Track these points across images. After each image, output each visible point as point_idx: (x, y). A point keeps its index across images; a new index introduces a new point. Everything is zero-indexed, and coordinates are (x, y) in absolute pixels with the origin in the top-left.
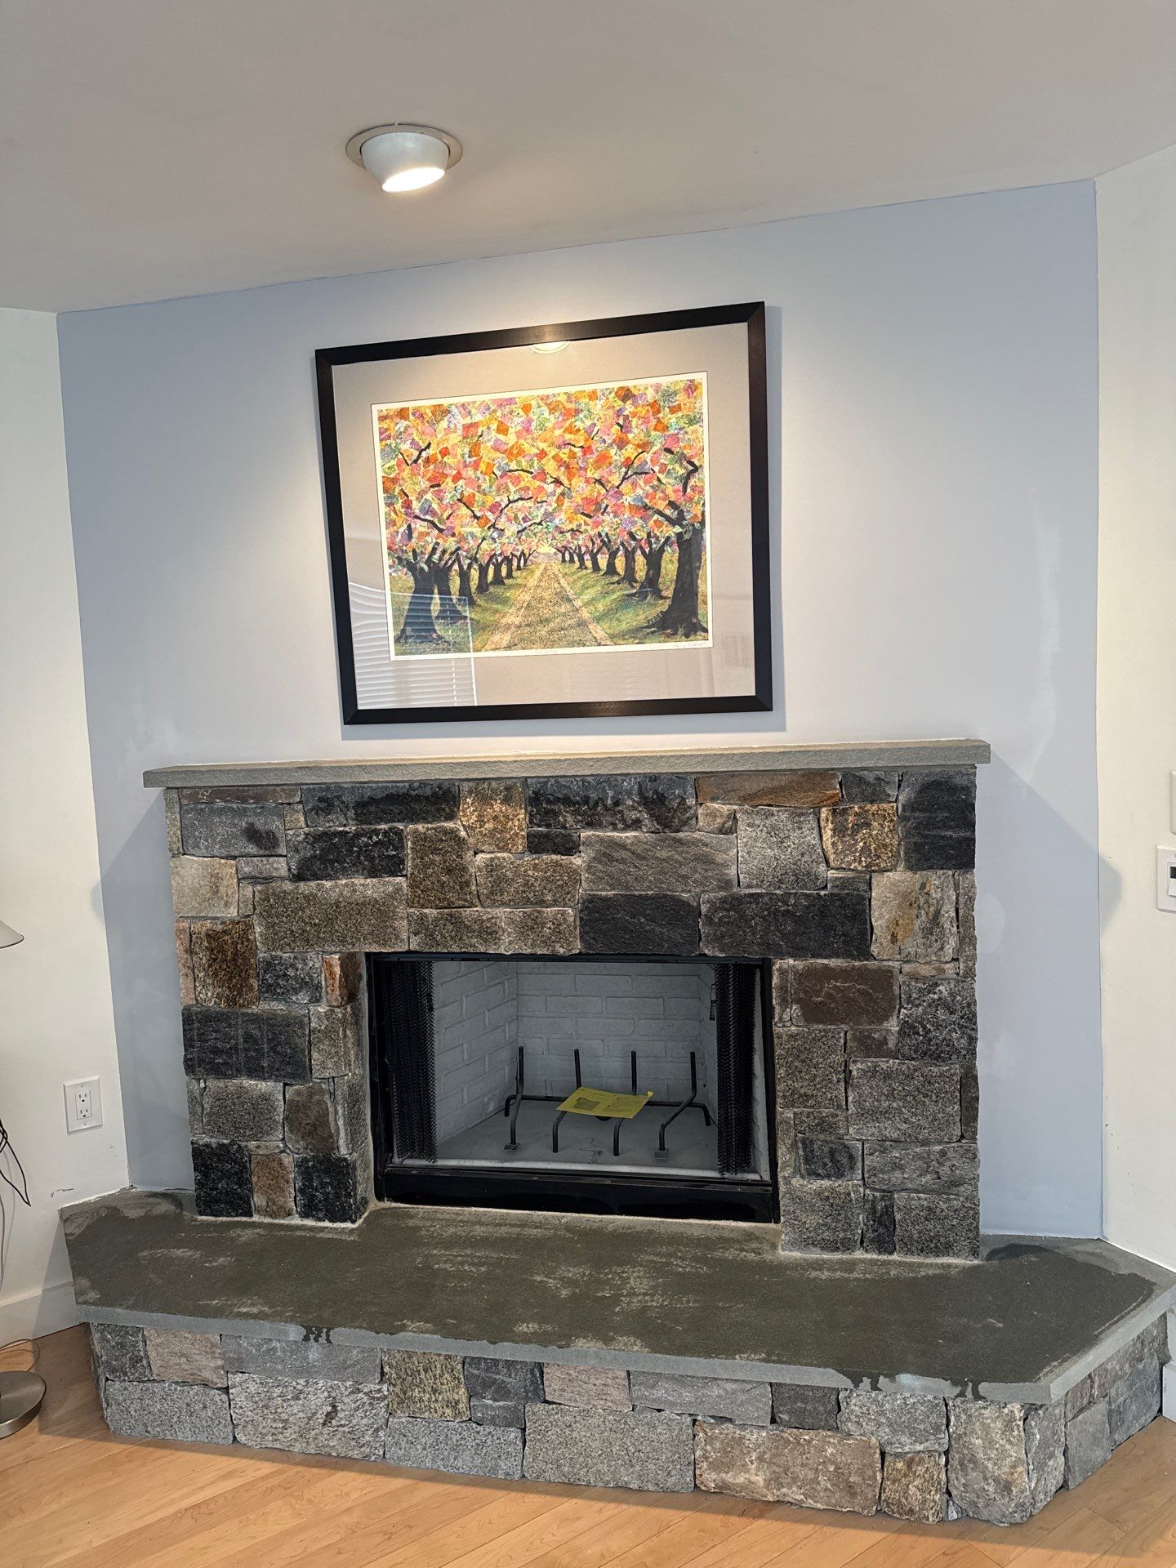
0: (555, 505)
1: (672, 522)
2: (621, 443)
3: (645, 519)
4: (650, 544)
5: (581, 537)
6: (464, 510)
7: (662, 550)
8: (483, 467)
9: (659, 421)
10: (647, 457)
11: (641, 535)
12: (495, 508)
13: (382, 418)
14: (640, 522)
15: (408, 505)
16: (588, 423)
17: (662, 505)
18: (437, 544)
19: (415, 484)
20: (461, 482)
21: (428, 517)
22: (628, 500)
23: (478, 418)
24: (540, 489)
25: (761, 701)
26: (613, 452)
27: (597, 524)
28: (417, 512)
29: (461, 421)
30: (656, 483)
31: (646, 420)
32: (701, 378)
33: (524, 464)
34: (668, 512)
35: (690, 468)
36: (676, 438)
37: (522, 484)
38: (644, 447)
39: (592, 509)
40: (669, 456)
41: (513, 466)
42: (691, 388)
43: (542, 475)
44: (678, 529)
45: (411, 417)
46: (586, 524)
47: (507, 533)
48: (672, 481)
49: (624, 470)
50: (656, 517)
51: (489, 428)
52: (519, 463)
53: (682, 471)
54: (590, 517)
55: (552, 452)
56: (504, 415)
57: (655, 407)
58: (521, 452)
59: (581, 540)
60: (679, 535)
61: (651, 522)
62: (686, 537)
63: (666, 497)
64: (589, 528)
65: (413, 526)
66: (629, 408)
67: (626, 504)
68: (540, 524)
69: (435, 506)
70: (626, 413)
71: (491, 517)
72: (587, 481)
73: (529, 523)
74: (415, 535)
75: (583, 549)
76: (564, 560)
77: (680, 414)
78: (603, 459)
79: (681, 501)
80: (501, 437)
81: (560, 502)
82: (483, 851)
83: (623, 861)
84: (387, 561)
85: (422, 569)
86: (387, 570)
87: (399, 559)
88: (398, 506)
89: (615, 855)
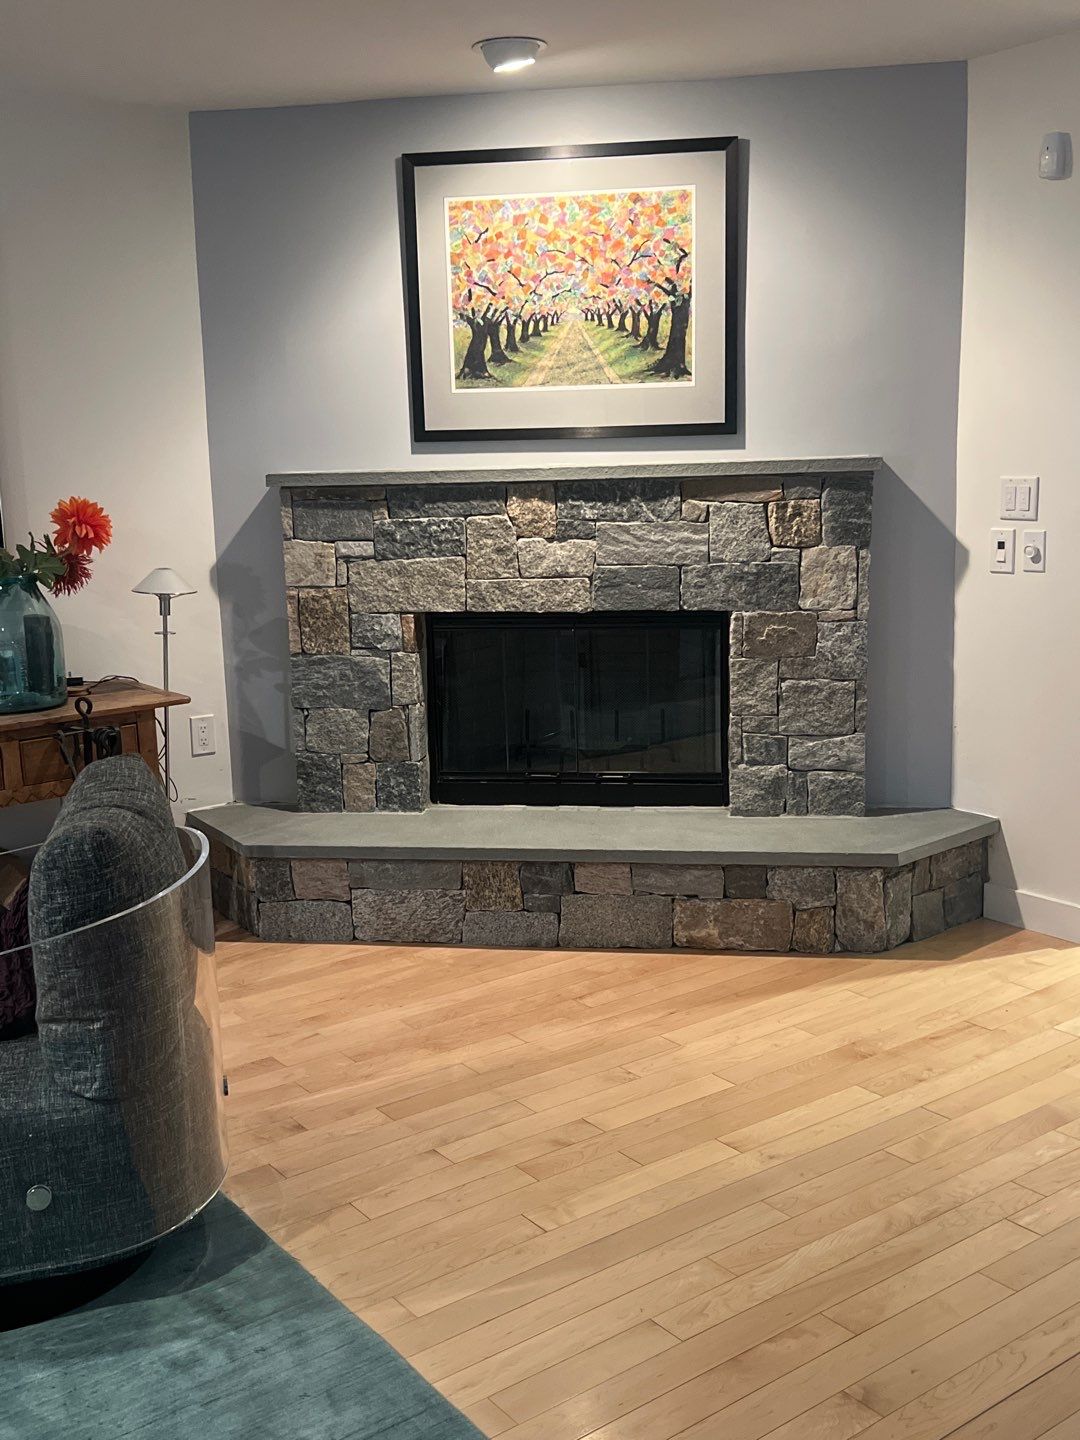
0: (581, 278)
1: (668, 293)
2: (632, 234)
3: (648, 290)
4: (651, 309)
5: (600, 302)
6: (512, 279)
7: (659, 314)
8: (528, 247)
9: (660, 218)
10: (650, 244)
11: (645, 302)
12: (536, 278)
13: (452, 209)
14: (644, 292)
15: (469, 274)
16: (608, 217)
17: (661, 281)
18: (491, 304)
19: (476, 259)
20: (510, 259)
21: (485, 284)
22: (636, 275)
23: (525, 210)
24: (571, 266)
25: (730, 427)
26: (626, 239)
27: (612, 293)
28: (476, 280)
29: (512, 213)
30: (657, 264)
31: (650, 218)
32: (691, 189)
33: (559, 247)
34: (665, 285)
35: (682, 254)
36: (672, 232)
37: (558, 261)
38: (648, 237)
39: (608, 281)
40: (667, 244)
41: (551, 247)
42: (684, 196)
43: (572, 255)
44: (672, 298)
45: (474, 208)
46: (604, 292)
47: (545, 297)
48: (669, 263)
49: (633, 253)
50: (656, 289)
51: (533, 219)
52: (555, 245)
53: (676, 256)
54: (607, 287)
55: (580, 238)
56: (545, 210)
57: (657, 209)
58: (557, 238)
59: (600, 304)
60: (673, 303)
61: (652, 293)
62: (678, 304)
63: (663, 274)
64: (606, 295)
65: (472, 290)
66: (638, 208)
67: (634, 278)
68: (570, 291)
69: (490, 275)
70: (636, 211)
71: (533, 285)
72: (606, 260)
73: (561, 291)
74: (474, 297)
75: (602, 311)
76: (587, 319)
77: (675, 214)
78: (618, 245)
79: (674, 278)
80: (542, 225)
81: (585, 276)
82: (523, 537)
83: (628, 543)
84: (452, 316)
85: (478, 323)
86: (451, 324)
87: (461, 315)
88: (462, 275)
89: (620, 538)
